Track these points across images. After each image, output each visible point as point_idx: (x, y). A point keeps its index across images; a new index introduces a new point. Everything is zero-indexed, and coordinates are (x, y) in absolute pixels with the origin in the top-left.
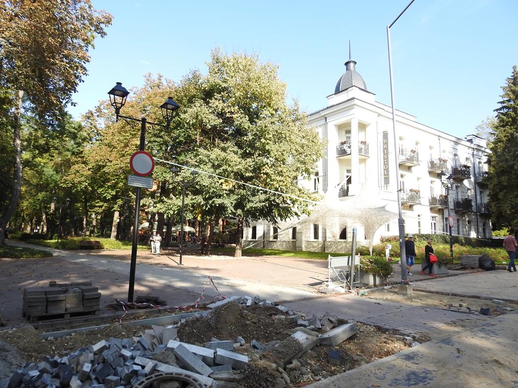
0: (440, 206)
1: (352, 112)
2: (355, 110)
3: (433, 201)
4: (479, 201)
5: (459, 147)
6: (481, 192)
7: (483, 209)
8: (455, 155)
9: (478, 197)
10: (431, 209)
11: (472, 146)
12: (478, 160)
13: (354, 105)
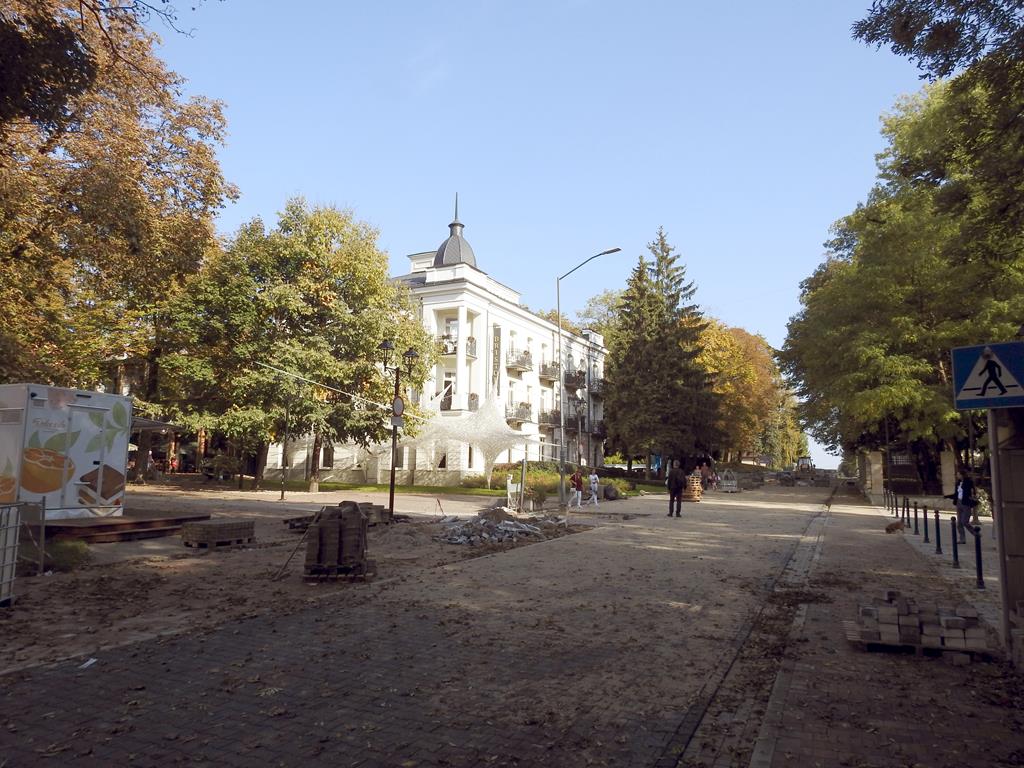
0: (550, 423)
1: (459, 298)
2: (465, 296)
3: (544, 417)
4: (592, 418)
5: (573, 345)
6: (594, 406)
7: (596, 429)
8: (570, 356)
9: (591, 412)
10: (540, 428)
11: (588, 344)
12: (593, 363)
13: (465, 289)
